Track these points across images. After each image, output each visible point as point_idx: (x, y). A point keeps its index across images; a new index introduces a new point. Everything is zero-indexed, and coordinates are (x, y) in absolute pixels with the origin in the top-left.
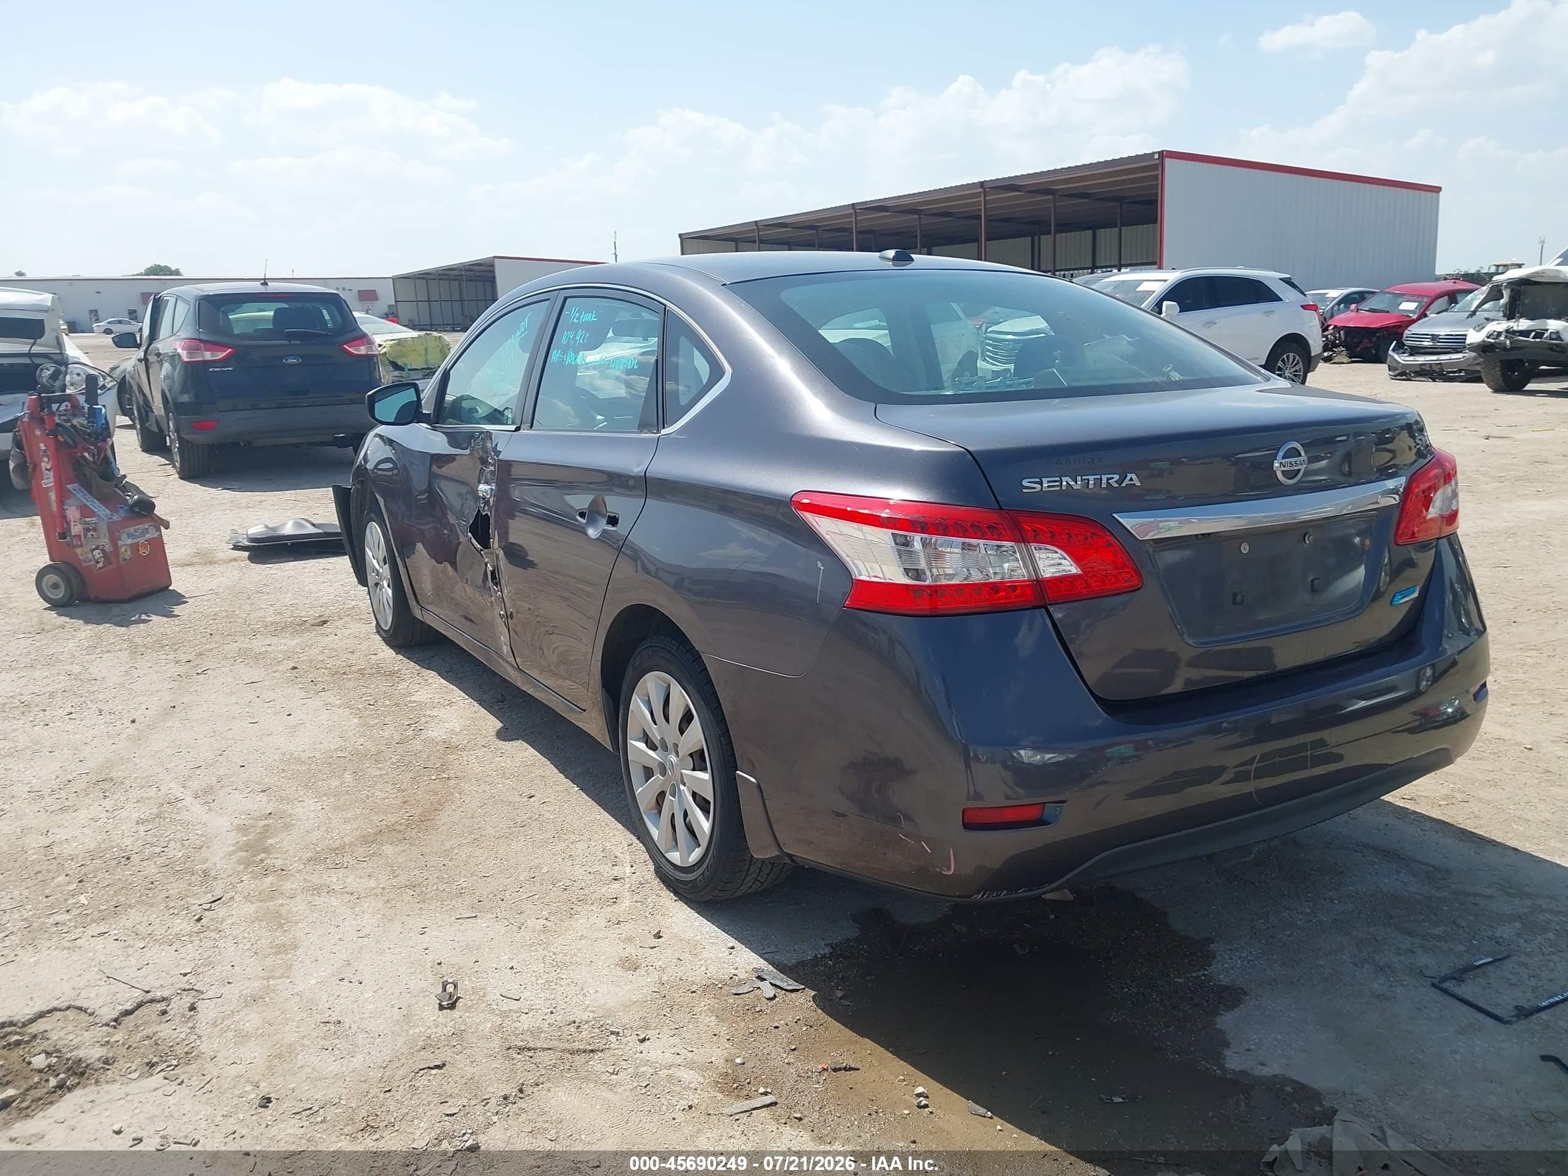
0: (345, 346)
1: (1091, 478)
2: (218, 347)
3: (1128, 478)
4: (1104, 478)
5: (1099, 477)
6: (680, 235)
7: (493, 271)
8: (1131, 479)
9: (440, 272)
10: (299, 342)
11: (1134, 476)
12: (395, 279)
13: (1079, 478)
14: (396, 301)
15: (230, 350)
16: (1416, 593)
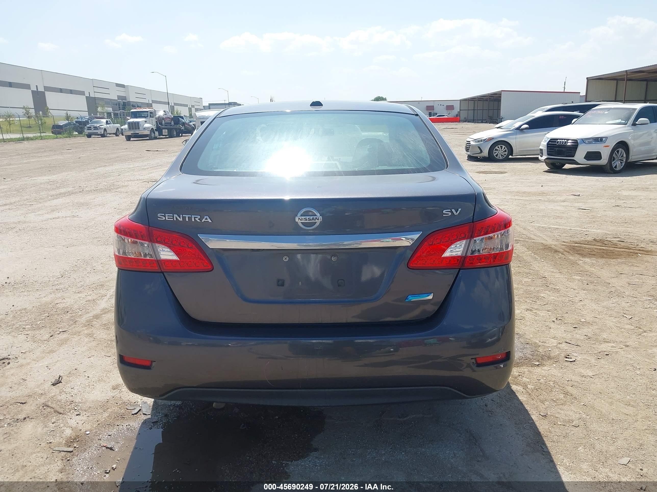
1: (187, 216)
3: (205, 218)
4: (193, 216)
5: (190, 216)
6: (587, 78)
7: (501, 97)
8: (206, 219)
9: (479, 98)
11: (207, 217)
12: (460, 101)
13: (181, 216)
14: (460, 110)
16: (430, 297)
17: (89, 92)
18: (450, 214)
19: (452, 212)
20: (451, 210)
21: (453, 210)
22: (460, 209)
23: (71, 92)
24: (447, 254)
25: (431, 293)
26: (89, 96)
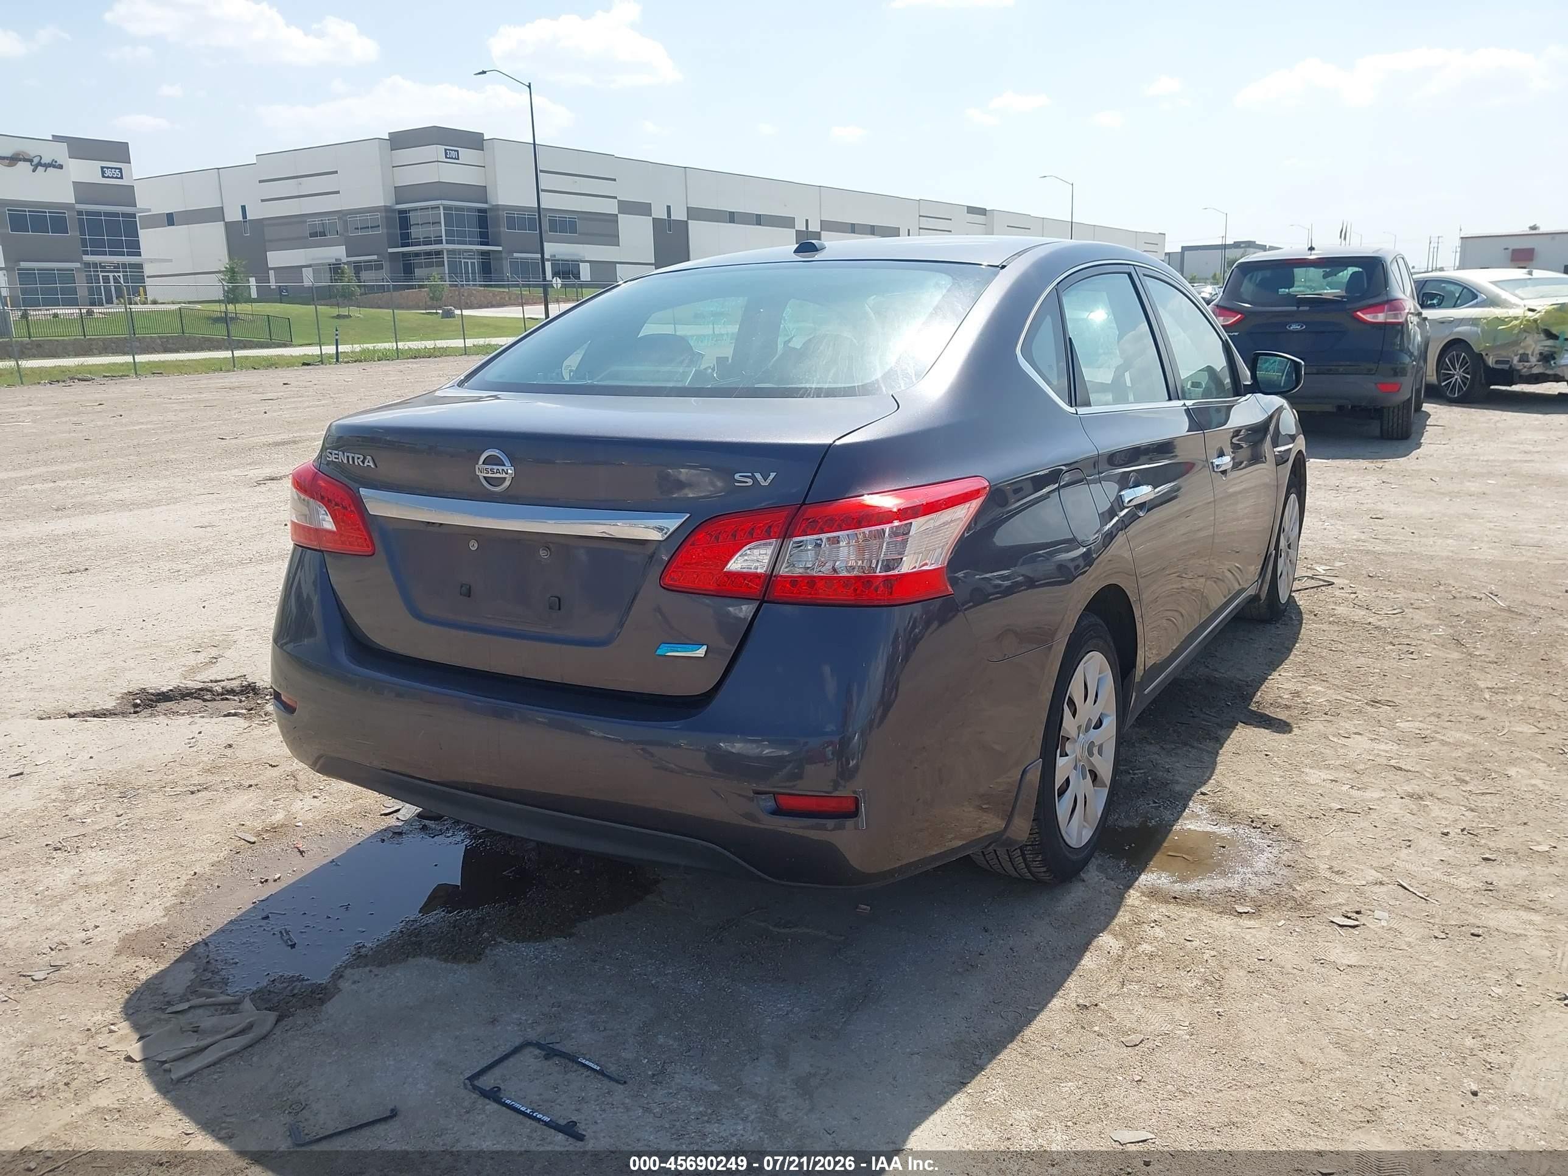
0: (1359, 313)
1: (351, 455)
2: (1228, 313)
3: (368, 459)
4: (356, 456)
8: (368, 462)
10: (1308, 308)
13: (346, 455)
15: (1239, 316)
16: (701, 652)
17: (807, 221)
18: (750, 482)
19: (753, 478)
20: (753, 474)
21: (758, 476)
22: (773, 475)
23: (759, 220)
24: (736, 565)
25: (703, 645)
26: (805, 229)
